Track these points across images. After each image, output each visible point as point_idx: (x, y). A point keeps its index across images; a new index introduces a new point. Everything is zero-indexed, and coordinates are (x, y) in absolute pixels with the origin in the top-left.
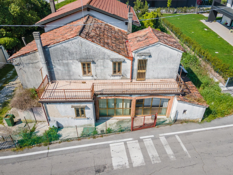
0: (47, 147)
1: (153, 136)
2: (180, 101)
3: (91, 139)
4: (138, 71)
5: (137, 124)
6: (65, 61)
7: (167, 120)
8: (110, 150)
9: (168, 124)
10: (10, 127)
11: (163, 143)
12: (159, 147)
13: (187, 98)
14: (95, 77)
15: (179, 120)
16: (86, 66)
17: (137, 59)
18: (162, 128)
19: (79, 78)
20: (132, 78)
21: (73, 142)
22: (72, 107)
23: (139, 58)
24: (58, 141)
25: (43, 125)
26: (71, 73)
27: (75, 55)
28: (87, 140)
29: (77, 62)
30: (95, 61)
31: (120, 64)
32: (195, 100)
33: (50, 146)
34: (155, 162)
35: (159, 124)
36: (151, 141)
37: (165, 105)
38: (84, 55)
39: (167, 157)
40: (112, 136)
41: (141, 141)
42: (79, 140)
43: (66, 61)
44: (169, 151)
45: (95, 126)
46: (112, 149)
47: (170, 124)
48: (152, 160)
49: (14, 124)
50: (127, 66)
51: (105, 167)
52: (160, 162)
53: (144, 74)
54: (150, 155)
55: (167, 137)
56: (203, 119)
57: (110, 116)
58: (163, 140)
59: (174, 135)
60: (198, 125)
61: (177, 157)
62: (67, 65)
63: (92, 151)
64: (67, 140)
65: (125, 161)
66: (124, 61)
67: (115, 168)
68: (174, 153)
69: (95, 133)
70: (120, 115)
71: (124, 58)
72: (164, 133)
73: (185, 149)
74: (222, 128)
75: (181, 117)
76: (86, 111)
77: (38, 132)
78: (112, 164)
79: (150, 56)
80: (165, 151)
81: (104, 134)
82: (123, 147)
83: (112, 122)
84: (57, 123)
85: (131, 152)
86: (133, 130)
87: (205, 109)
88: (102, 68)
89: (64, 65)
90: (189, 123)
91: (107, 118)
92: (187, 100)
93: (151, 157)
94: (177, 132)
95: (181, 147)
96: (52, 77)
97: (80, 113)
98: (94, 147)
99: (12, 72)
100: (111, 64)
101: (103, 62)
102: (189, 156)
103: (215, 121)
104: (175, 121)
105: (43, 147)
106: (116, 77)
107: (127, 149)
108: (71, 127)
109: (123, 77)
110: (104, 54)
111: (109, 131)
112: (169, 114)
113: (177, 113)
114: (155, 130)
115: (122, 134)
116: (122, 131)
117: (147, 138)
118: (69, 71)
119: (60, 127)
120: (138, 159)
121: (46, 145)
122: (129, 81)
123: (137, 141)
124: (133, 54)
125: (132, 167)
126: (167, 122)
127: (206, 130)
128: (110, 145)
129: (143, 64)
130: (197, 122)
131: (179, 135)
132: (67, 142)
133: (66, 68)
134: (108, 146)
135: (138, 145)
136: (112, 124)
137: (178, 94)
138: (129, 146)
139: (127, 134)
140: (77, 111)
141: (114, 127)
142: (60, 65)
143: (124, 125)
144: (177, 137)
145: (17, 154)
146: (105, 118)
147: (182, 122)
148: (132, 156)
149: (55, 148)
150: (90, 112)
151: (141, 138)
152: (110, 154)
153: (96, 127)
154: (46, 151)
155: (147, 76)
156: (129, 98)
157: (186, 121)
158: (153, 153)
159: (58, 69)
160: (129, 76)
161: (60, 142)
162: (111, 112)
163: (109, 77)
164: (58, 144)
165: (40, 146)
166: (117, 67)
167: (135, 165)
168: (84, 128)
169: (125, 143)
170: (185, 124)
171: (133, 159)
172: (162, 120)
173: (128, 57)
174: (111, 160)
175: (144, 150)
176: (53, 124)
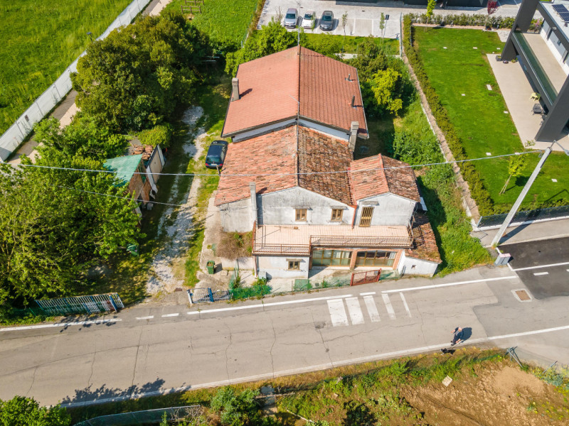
0: (260, 301)
1: (374, 293)
2: (409, 256)
3: (306, 294)
4: (363, 218)
5: (357, 278)
6: (277, 208)
7: (392, 273)
8: (328, 307)
9: (393, 279)
10: (212, 275)
11: (385, 301)
12: (380, 305)
13: (417, 252)
14: (310, 223)
15: (406, 275)
16: (301, 214)
17: (361, 206)
18: (386, 283)
19: (291, 223)
20: (354, 224)
21: (287, 296)
22: (287, 260)
23: (364, 206)
24: (271, 295)
25: (247, 274)
26: (282, 218)
27: (290, 203)
28: (302, 294)
29: (292, 208)
30: (312, 207)
31: (341, 211)
32: (427, 254)
33: (264, 300)
34: (375, 321)
35: (383, 278)
36: (372, 299)
37: (392, 256)
38: (300, 202)
39: (388, 316)
40: (328, 291)
41: (361, 298)
42: (293, 294)
43: (279, 207)
44: (390, 310)
45: (309, 277)
46: (329, 305)
47: (395, 279)
48: (371, 318)
49: (215, 271)
50: (349, 213)
51: (324, 324)
52: (380, 320)
53: (369, 220)
54: (370, 313)
55: (390, 295)
56: (436, 273)
57: (324, 266)
58: (385, 297)
59: (398, 293)
60: (429, 281)
61: (397, 316)
62: (279, 211)
63: (309, 307)
64: (281, 294)
65: (344, 319)
66: (347, 209)
67: (334, 325)
68: (395, 312)
69: (309, 286)
70: (337, 265)
71: (346, 205)
72: (387, 289)
73: (407, 309)
74: (454, 286)
75: (409, 271)
76: (301, 264)
77: (244, 282)
78: (331, 321)
79: (378, 204)
80: (386, 310)
81: (320, 288)
82: (342, 304)
83: (327, 274)
84: (267, 274)
85: (350, 310)
86: (352, 285)
87: (437, 265)
88: (320, 214)
89: (275, 210)
90: (419, 279)
91: (321, 267)
92: (417, 254)
93: (371, 316)
94: (401, 290)
95: (404, 307)
96: (259, 222)
97: (293, 265)
98: (311, 303)
99: (175, 186)
100: (330, 212)
101: (322, 209)
102: (410, 316)
103: (450, 277)
104: (403, 275)
105: (256, 301)
106: (335, 223)
107: (346, 306)
108: (281, 278)
109: (344, 223)
110: (324, 202)
111: (325, 285)
112: (396, 266)
113: (404, 268)
114: (377, 285)
115: (339, 289)
116: (340, 285)
117: (368, 294)
118: (281, 216)
119: (268, 279)
120: (357, 317)
121: (259, 298)
122: (351, 228)
123: (357, 298)
124: (358, 202)
125: (352, 325)
126: (393, 276)
127: (436, 288)
128: (328, 301)
129: (368, 212)
130: (429, 278)
131: (404, 292)
132: (280, 296)
133: (278, 213)
134: (325, 303)
135: (357, 303)
136: (328, 276)
137: (406, 248)
138: (348, 304)
139: (345, 289)
140: (291, 265)
141: (329, 280)
142: (271, 211)
143: (342, 278)
144: (402, 295)
145: (233, 306)
146: (318, 267)
147: (410, 277)
148: (351, 314)
149: (268, 303)
150: (305, 265)
151: (361, 294)
152: (328, 311)
153: (310, 279)
154: (262, 305)
155: (372, 223)
156: (350, 250)
157: (415, 276)
158: (373, 311)
159: (268, 214)
160: (351, 222)
161: (273, 296)
162: (325, 262)
163: (326, 223)
164: (271, 299)
165: (253, 299)
166: (337, 213)
167: (354, 323)
168: (296, 280)
169: (344, 300)
170: (414, 279)
171: (353, 317)
172: (387, 273)
173: (351, 204)
174: (330, 318)
175: (363, 308)
176: (262, 276)
